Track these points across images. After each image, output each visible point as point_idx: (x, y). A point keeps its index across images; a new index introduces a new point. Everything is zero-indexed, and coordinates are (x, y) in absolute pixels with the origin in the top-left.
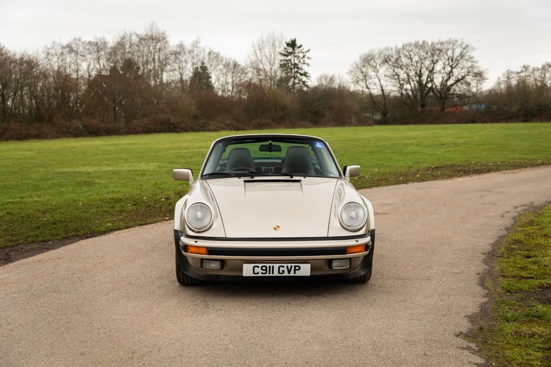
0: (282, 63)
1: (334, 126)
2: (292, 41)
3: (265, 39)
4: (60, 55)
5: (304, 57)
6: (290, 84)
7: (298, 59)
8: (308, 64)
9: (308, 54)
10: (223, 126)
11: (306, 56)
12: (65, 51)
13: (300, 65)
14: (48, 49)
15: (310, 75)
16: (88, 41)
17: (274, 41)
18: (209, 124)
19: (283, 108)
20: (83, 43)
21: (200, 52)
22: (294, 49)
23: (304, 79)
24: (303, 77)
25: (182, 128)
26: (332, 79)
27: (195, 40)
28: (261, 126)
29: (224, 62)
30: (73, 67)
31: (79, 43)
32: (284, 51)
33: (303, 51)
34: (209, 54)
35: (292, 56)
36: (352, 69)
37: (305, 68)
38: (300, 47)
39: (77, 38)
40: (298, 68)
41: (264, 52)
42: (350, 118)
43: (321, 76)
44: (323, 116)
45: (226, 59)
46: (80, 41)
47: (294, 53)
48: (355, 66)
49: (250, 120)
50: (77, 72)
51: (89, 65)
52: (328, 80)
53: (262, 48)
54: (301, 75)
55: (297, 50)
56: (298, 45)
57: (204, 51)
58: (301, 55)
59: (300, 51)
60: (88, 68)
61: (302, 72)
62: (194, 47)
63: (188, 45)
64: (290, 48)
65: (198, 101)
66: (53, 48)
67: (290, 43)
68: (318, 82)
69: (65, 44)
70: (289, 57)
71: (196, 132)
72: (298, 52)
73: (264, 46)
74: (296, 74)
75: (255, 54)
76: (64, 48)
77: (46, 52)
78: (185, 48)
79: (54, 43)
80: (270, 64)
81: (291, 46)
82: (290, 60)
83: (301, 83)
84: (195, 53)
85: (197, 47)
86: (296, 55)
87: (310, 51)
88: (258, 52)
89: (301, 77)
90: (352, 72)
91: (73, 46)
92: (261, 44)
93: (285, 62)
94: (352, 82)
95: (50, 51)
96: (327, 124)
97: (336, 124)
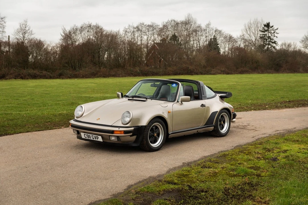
0: (261, 36)
1: (288, 73)
2: (267, 24)
3: (252, 22)
4: (132, 32)
5: (274, 32)
6: (266, 48)
7: (271, 33)
8: (276, 37)
9: (277, 31)
10: (219, 72)
12: (135, 30)
13: (272, 37)
14: (126, 29)
15: (278, 43)
16: (147, 24)
17: (258, 23)
18: (211, 71)
19: (257, 62)
20: (145, 26)
21: (211, 30)
23: (274, 45)
24: (274, 44)
25: (195, 73)
26: (289, 45)
27: (208, 23)
28: (243, 72)
29: (224, 35)
30: (139, 38)
31: (143, 26)
32: (263, 29)
33: (274, 29)
34: (216, 31)
35: (267, 32)
36: (304, 40)
37: (275, 39)
38: (272, 27)
39: (142, 23)
40: (271, 39)
41: (251, 30)
42: (299, 68)
43: (283, 43)
44: (282, 67)
45: (225, 34)
46: (143, 24)
47: (269, 30)
48: (305, 38)
49: (237, 68)
50: (141, 41)
51: (148, 38)
52: (287, 46)
53: (250, 28)
54: (273, 43)
55: (270, 29)
56: (271, 26)
57: (213, 30)
58: (273, 32)
59: (272, 29)
60: (147, 40)
61: (273, 41)
62: (207, 27)
63: (203, 26)
64: (266, 27)
65: (206, 57)
66: (129, 28)
67: (266, 24)
68: (280, 47)
69: (135, 26)
70: (266, 33)
71: (203, 75)
72: (271, 30)
73: (251, 26)
74: (269, 43)
75: (246, 31)
76: (135, 28)
77: (125, 31)
78: (202, 28)
79: (129, 26)
80: (255, 37)
81: (267, 27)
82: (266, 34)
83: (272, 47)
84: (208, 31)
85: (209, 27)
86: (270, 31)
87: (278, 29)
88: (248, 30)
89: (272, 44)
90: (303, 41)
91: (140, 27)
92: (250, 25)
93: (263, 36)
94: (303, 47)
95: (127, 30)
96: (284, 72)
97: (289, 72)
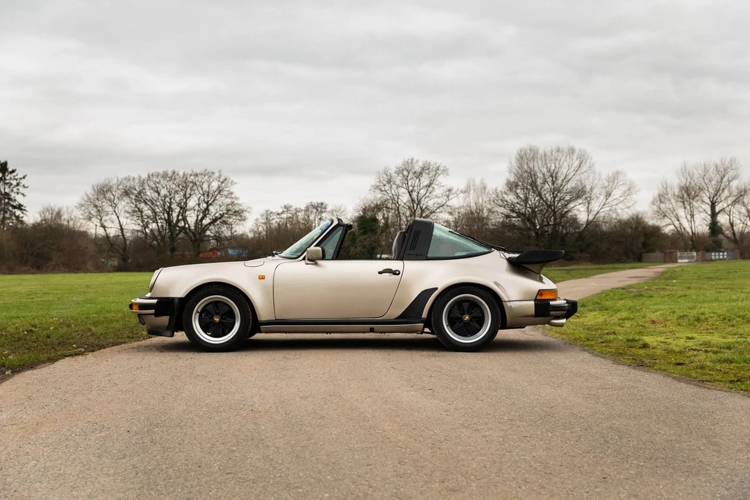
1: (65, 272)
2: (1, 164)
5: (18, 184)
7: (9, 187)
8: (23, 194)
9: (23, 182)
11: (21, 185)
13: (13, 195)
15: (27, 209)
22: (4, 174)
23: (18, 212)
24: (16, 210)
26: (59, 214)
33: (16, 177)
35: (2, 183)
36: (83, 202)
37: (19, 199)
38: (13, 171)
40: (10, 199)
42: (85, 263)
43: (44, 209)
44: (49, 259)
47: (5, 179)
48: (86, 199)
52: (54, 215)
54: (14, 207)
55: (9, 176)
56: (10, 170)
58: (14, 183)
61: (15, 204)
72: (11, 178)
74: (6, 206)
83: (14, 218)
86: (7, 181)
87: (26, 178)
89: (14, 210)
90: (82, 205)
94: (84, 219)
96: (55, 269)
97: (66, 270)
